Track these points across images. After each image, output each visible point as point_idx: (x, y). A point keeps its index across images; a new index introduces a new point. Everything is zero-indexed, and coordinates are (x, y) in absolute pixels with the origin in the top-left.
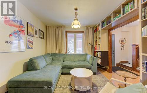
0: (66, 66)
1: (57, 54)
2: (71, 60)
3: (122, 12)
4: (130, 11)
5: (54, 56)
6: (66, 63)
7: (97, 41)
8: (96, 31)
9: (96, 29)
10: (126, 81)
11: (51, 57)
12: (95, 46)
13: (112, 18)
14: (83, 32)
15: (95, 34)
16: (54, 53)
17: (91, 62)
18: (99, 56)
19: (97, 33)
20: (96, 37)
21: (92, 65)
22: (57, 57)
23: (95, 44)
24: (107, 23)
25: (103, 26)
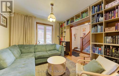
0: (39, 56)
1: (27, 46)
2: (42, 51)
3: (81, 17)
4: (85, 18)
5: (22, 48)
6: (39, 54)
7: (62, 34)
8: (61, 26)
9: (62, 25)
10: (84, 59)
11: (19, 50)
12: (61, 38)
13: (74, 19)
14: (52, 26)
15: (61, 29)
16: (22, 44)
17: (60, 50)
18: (64, 45)
19: (62, 28)
20: (62, 31)
21: (61, 52)
22: (26, 48)
23: (60, 36)
24: (71, 22)
25: (67, 24)
